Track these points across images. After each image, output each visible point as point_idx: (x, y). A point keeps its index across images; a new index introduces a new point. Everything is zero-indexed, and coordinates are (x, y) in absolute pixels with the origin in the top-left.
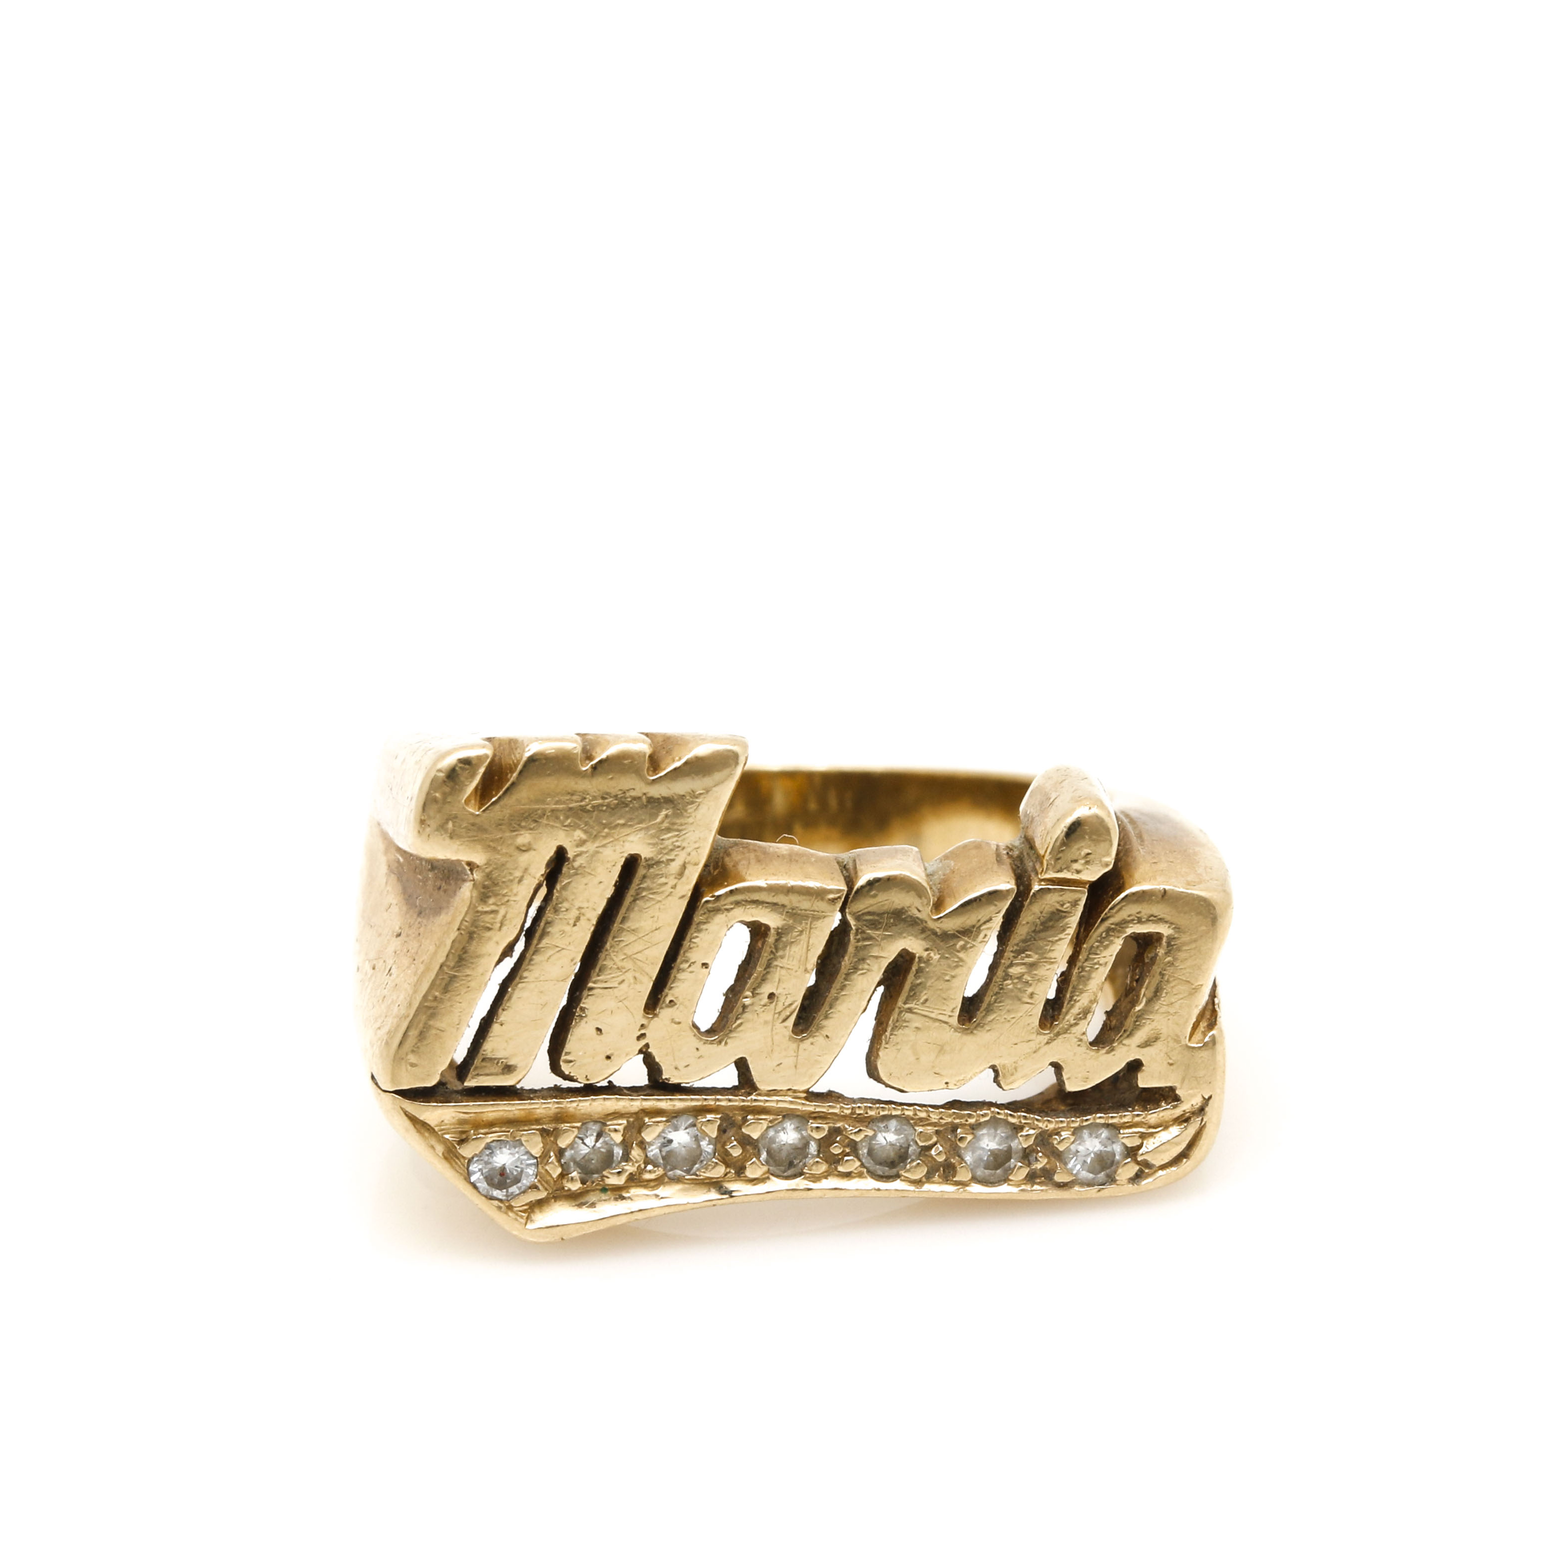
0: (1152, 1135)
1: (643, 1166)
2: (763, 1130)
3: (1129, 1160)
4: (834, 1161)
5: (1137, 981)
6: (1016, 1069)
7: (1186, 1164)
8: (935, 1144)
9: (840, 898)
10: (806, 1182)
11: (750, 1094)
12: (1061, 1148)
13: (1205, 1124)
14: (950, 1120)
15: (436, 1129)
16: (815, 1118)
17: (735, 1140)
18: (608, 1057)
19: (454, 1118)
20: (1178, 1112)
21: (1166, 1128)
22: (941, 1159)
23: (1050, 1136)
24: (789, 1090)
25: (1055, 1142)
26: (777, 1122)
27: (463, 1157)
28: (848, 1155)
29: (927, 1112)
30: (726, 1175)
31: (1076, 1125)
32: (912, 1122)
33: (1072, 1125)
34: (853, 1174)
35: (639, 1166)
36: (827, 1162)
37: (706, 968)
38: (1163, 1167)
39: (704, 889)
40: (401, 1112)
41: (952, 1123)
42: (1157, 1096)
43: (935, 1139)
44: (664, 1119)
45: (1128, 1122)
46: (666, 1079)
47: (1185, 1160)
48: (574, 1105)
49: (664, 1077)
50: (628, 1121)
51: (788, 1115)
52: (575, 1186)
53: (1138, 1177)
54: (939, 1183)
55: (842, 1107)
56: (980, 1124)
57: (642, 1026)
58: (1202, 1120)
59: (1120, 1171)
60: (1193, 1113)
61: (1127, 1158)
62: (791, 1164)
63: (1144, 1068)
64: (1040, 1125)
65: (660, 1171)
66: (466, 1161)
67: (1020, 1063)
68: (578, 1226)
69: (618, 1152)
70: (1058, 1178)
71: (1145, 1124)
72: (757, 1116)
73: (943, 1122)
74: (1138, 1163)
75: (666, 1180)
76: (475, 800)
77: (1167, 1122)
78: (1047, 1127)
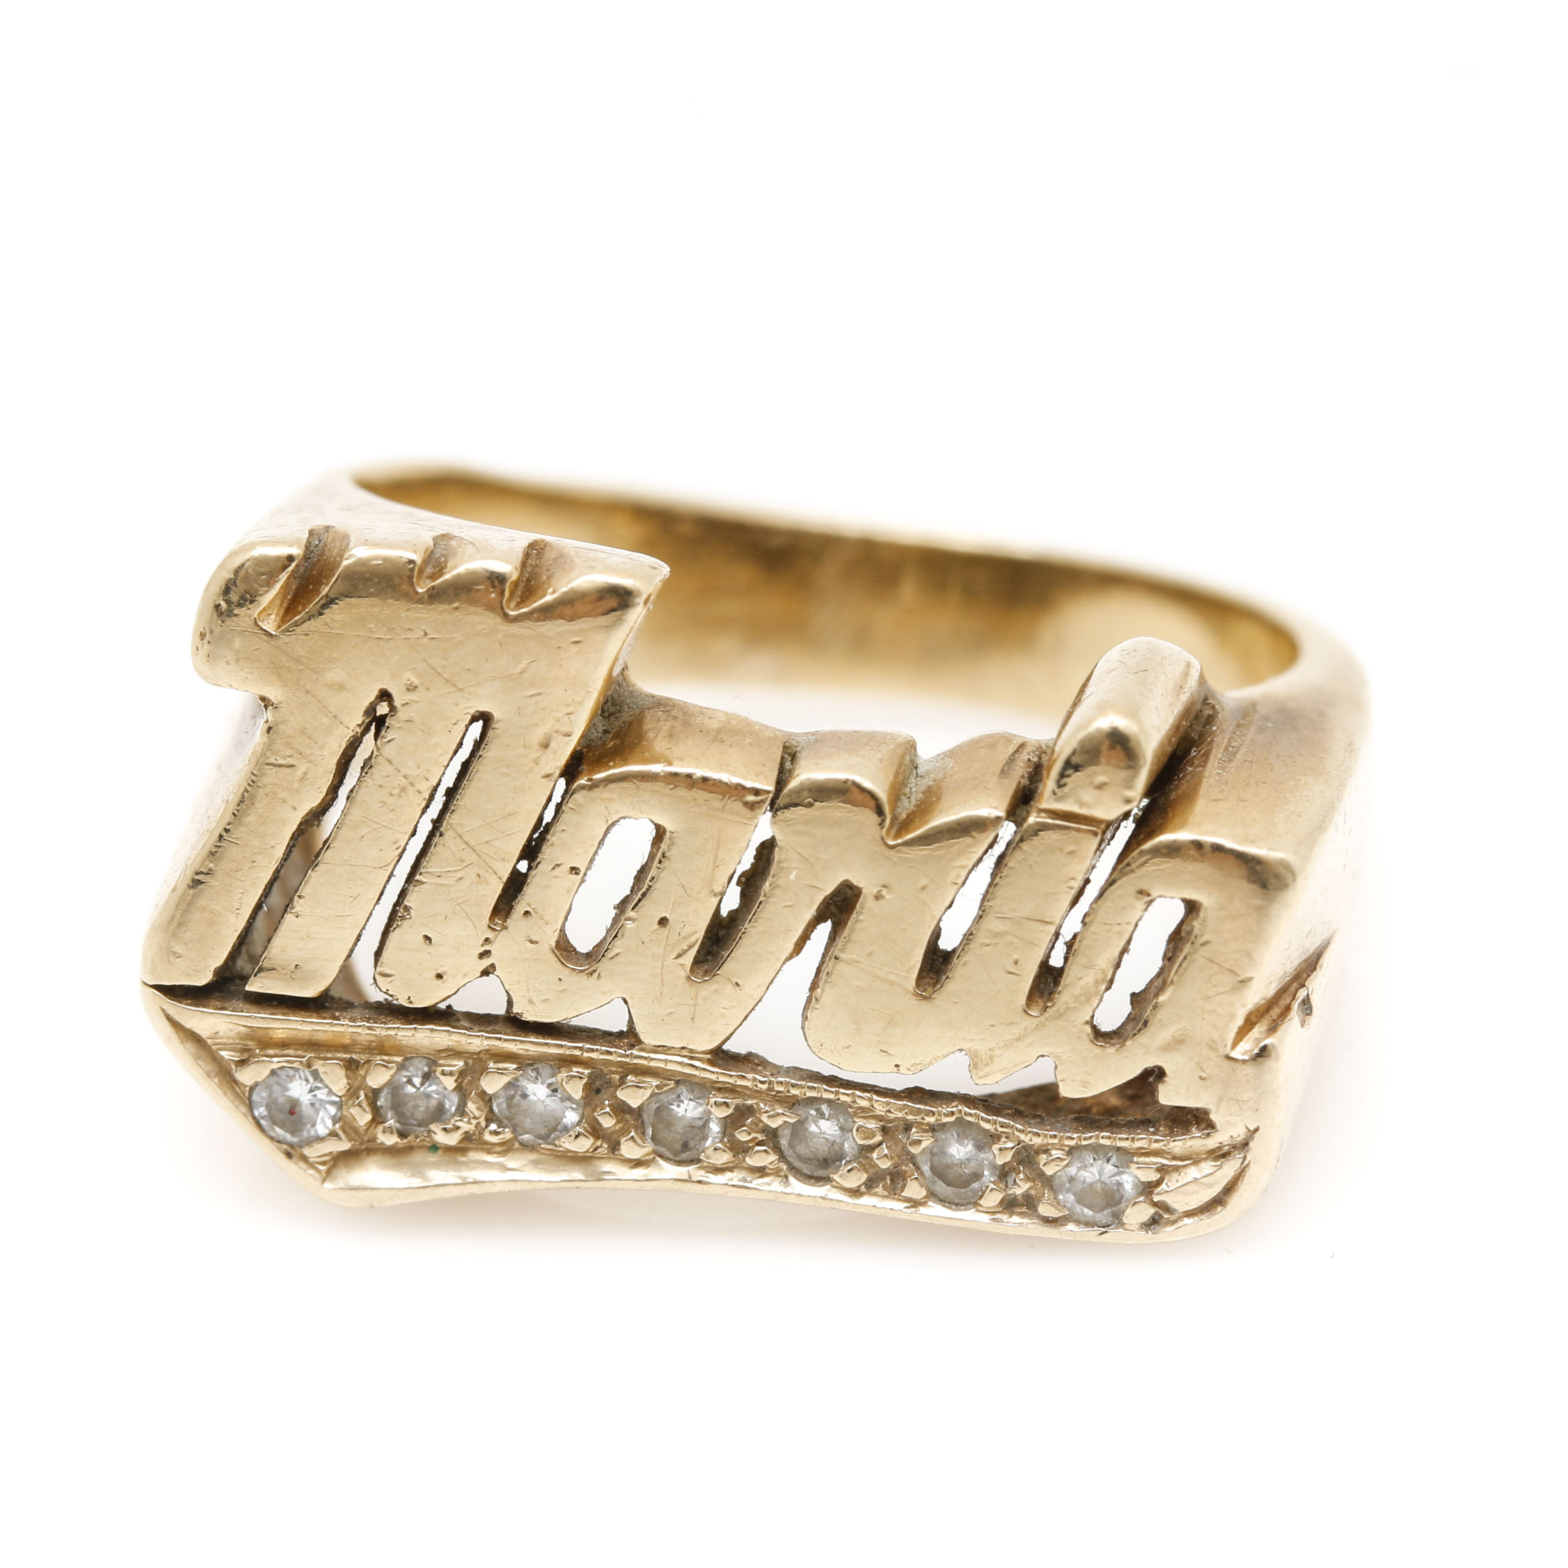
0: (1176, 1169)
1: (483, 1124)
2: (645, 1098)
3: (1142, 1199)
4: (740, 1150)
5: (1170, 959)
6: (991, 1058)
7: (1222, 1216)
8: (880, 1144)
9: (763, 801)
10: (702, 1172)
11: (632, 1046)
12: (1049, 1171)
13: (1249, 1164)
14: (900, 1115)
15: (209, 1041)
16: (719, 1090)
17: (609, 1105)
18: (439, 976)
19: (231, 1030)
20: (1212, 1142)
21: (1196, 1162)
22: (885, 1165)
23: (1037, 1152)
24: (683, 1048)
25: (1042, 1163)
26: (666, 1088)
27: (245, 1086)
28: (760, 1144)
29: (870, 1100)
30: (596, 1149)
31: (1072, 1143)
32: (850, 1110)
33: (1067, 1142)
34: (767, 1171)
35: (478, 1123)
36: (731, 1149)
37: (577, 874)
38: (1190, 1214)
39: (584, 767)
40: (162, 1014)
41: (904, 1120)
42: (1189, 1116)
43: (878, 1138)
44: (515, 1066)
45: (1143, 1148)
46: (517, 1013)
47: (1220, 1208)
48: (392, 1033)
49: (514, 1011)
50: (466, 1064)
51: (682, 1080)
52: (391, 1140)
53: (1153, 1223)
54: (884, 1197)
55: (755, 1079)
56: (944, 1124)
57: (487, 940)
58: (1245, 1158)
59: (1128, 1211)
60: (1234, 1147)
61: (1141, 1194)
62: (685, 1146)
63: (1166, 1079)
64: (1022, 1137)
65: (508, 1135)
66: (248, 1089)
67: (998, 1052)
68: (392, 1193)
69: (451, 1104)
70: (1045, 1210)
71: (1168, 1153)
72: (639, 1078)
73: (892, 1116)
74: (1155, 1204)
75: (517, 1145)
76: (277, 615)
77: (1198, 1154)
78: (1031, 1140)
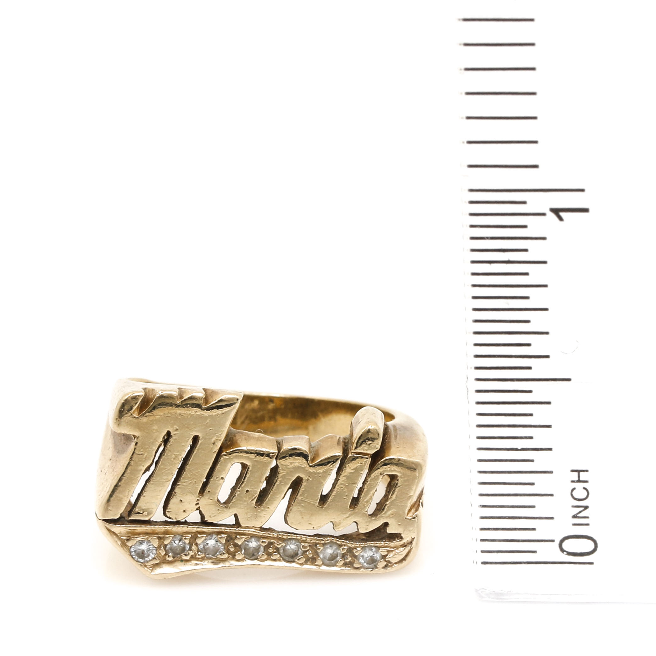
0: (392, 551)
1: (197, 553)
2: (243, 542)
3: (383, 560)
4: (270, 554)
5: (388, 492)
6: (340, 523)
7: (405, 563)
8: (308, 550)
9: (275, 455)
10: (259, 562)
11: (238, 528)
12: (357, 554)
13: (412, 548)
14: (314, 541)
15: (118, 535)
16: (263, 538)
17: (232, 545)
18: (184, 511)
19: (125, 531)
20: (402, 543)
21: (397, 549)
22: (310, 556)
23: (353, 549)
24: (253, 527)
25: (354, 552)
26: (248, 539)
27: (129, 546)
28: (275, 552)
29: (306, 538)
30: (228, 557)
31: (363, 546)
32: (300, 541)
33: (361, 546)
34: (277, 560)
35: (195, 553)
36: (267, 555)
37: (223, 479)
38: (395, 563)
39: (223, 449)
40: (105, 527)
41: (315, 542)
42: (395, 536)
43: (308, 548)
44: (205, 535)
45: (383, 546)
46: (206, 520)
47: (404, 561)
48: (171, 528)
49: (205, 519)
50: (192, 536)
51: (252, 536)
52: (171, 559)
53: (386, 567)
54: (310, 565)
55: (273, 534)
56: (326, 543)
57: (198, 500)
58: (411, 546)
59: (379, 564)
60: (408, 543)
61: (382, 559)
62: (253, 555)
63: (389, 525)
64: (349, 545)
65: (203, 555)
66: (129, 547)
67: (342, 521)
68: (171, 574)
69: (188, 547)
70: (355, 565)
71: (389, 547)
72: (241, 536)
73: (312, 542)
74: (386, 561)
75: (206, 558)
76: (137, 412)
77: (398, 546)
78: (351, 546)
